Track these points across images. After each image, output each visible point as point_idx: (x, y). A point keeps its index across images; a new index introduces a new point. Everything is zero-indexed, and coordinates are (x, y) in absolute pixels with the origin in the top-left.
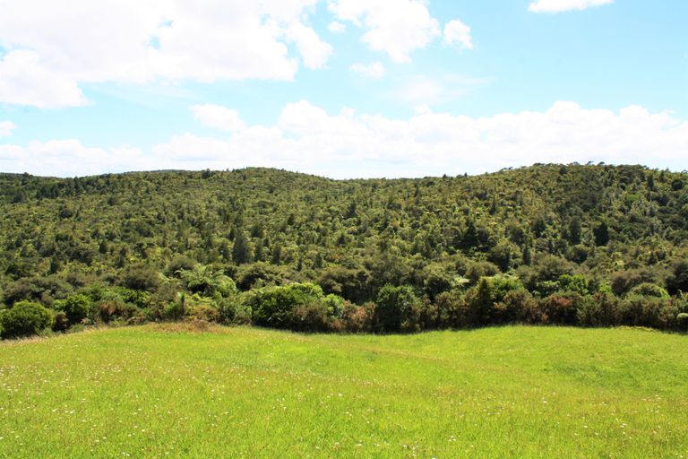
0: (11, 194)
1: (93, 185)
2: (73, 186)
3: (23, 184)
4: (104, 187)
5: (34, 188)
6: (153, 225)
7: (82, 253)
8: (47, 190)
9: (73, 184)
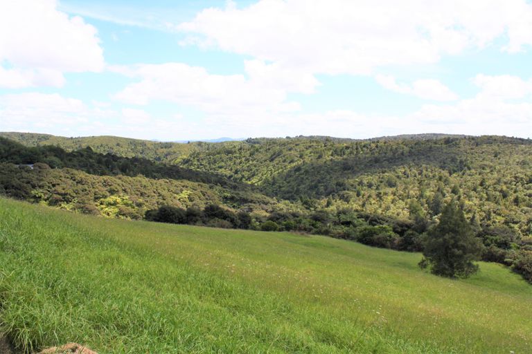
0: (317, 153)
1: (367, 148)
2: (354, 148)
3: (325, 146)
4: (374, 149)
5: (330, 149)
6: (400, 179)
7: (345, 196)
8: (338, 150)
9: (355, 146)
